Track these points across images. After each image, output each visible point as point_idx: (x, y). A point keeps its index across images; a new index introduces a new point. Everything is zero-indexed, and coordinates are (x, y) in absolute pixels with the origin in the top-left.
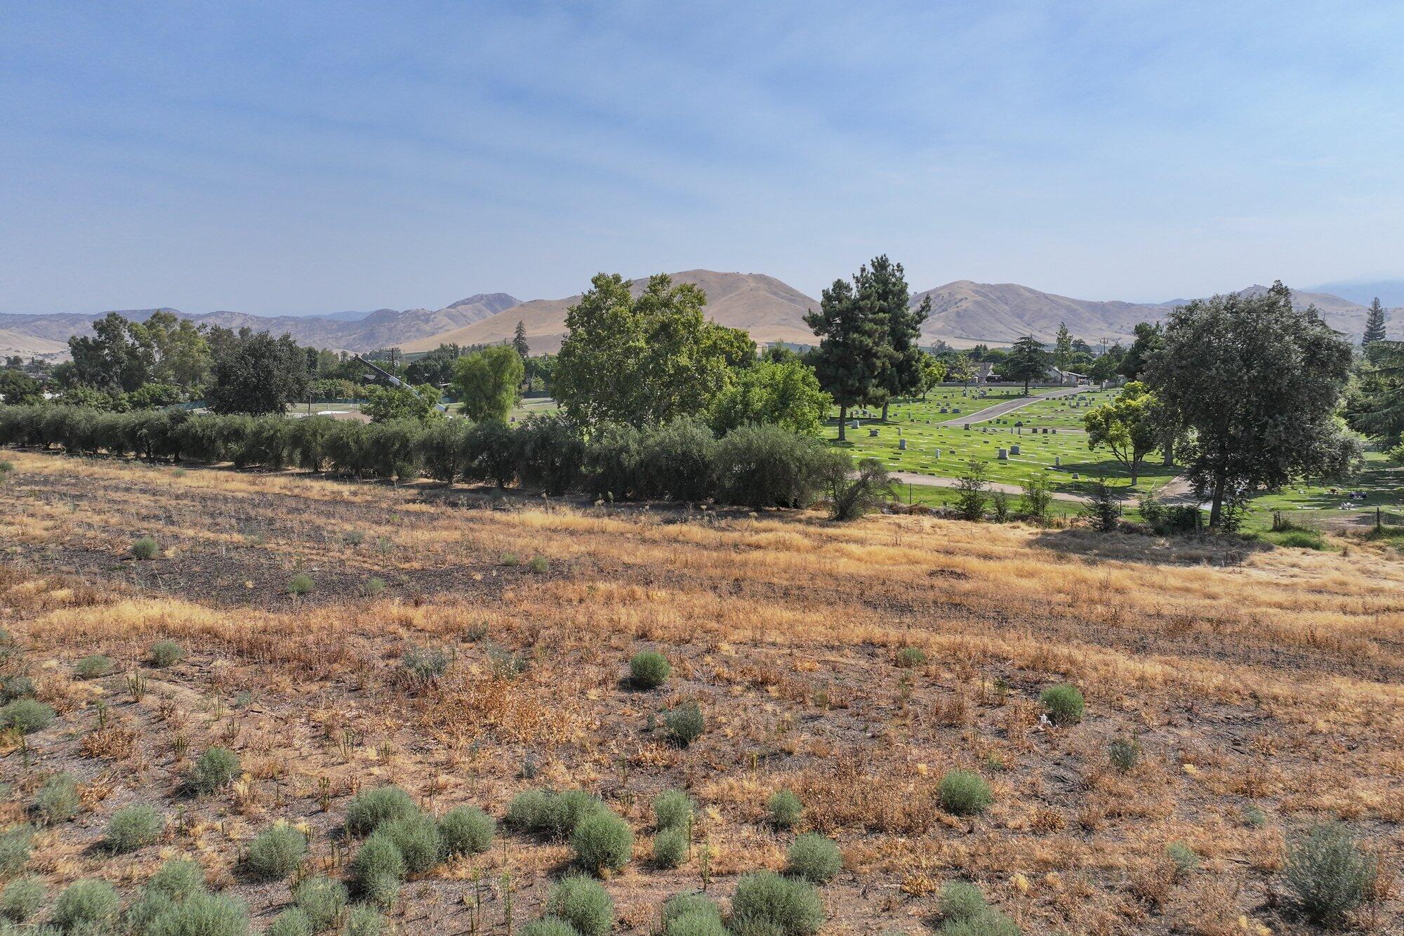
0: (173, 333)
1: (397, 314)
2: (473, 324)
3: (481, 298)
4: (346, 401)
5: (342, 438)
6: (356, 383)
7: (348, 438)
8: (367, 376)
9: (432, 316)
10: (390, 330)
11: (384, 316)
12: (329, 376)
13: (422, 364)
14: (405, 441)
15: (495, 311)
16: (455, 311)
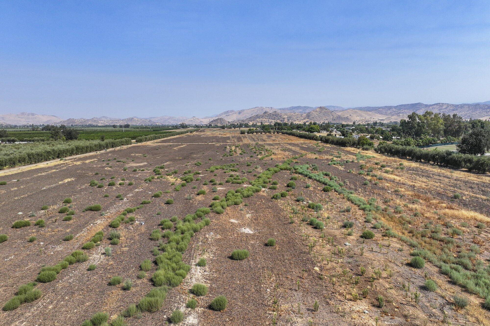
0: (432, 118)
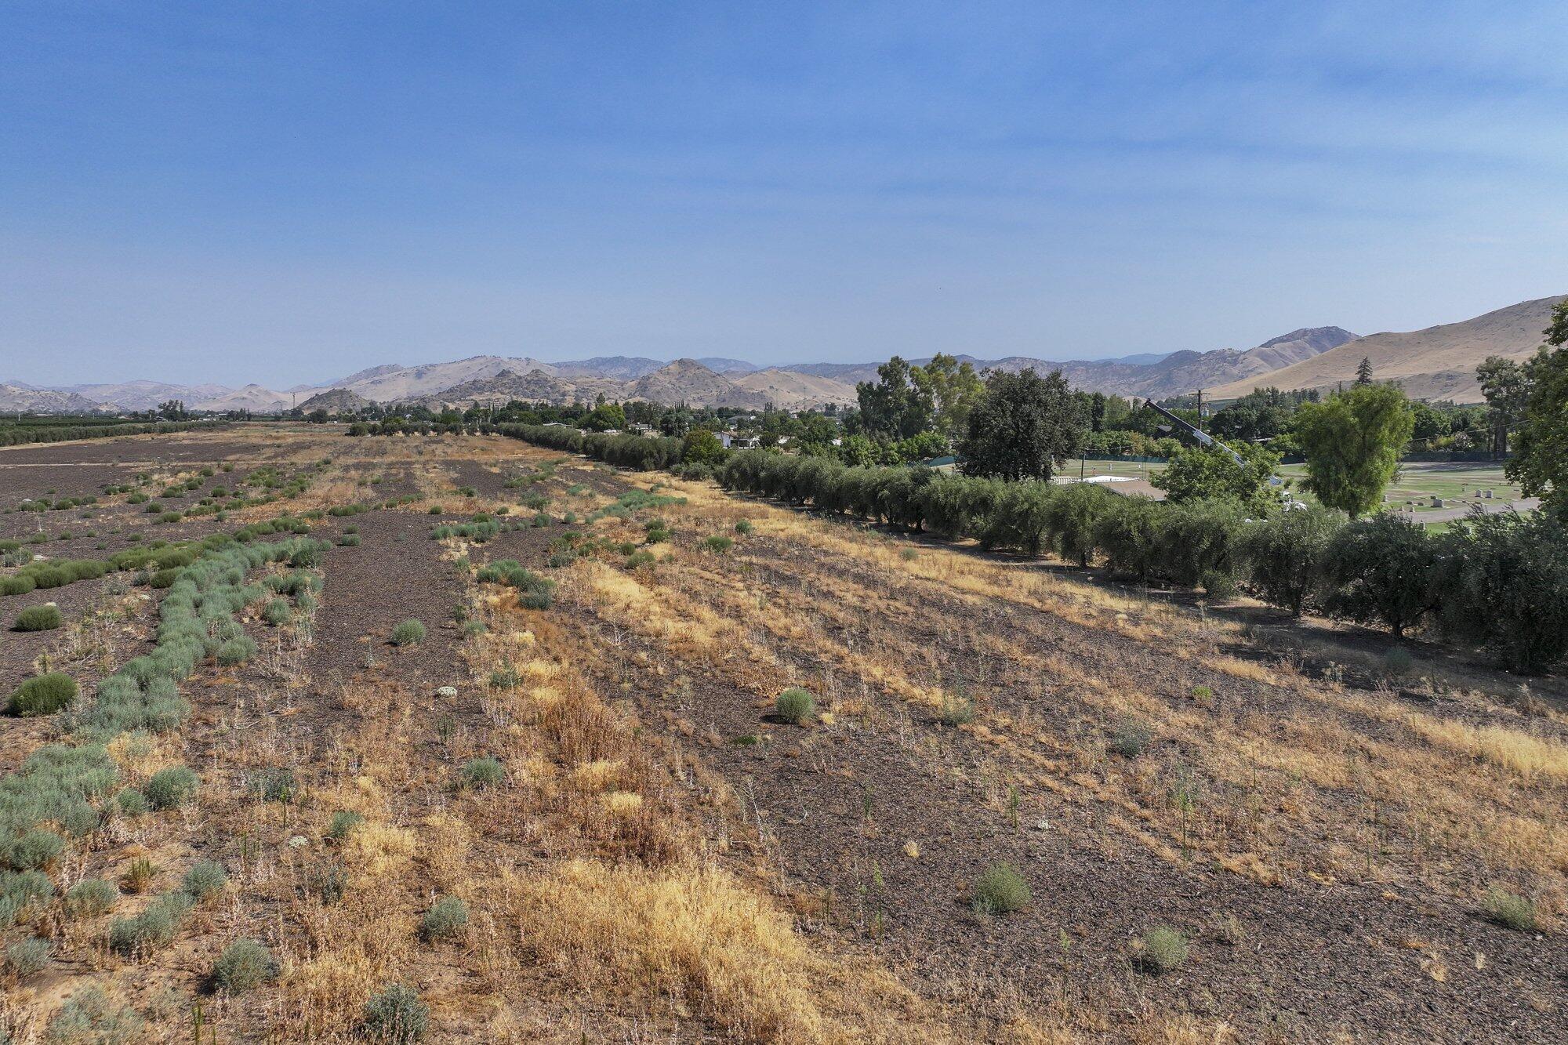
0: (952, 378)
1: (1199, 355)
2: (1292, 366)
3: (1303, 333)
4: (1134, 459)
5: (1120, 524)
6: (1148, 435)
7: (1129, 524)
8: (1162, 427)
9: (1242, 357)
10: (1191, 374)
11: (1185, 358)
12: (1117, 427)
13: (1232, 412)
14: (1220, 538)
15: (1322, 349)
16: (1270, 351)
